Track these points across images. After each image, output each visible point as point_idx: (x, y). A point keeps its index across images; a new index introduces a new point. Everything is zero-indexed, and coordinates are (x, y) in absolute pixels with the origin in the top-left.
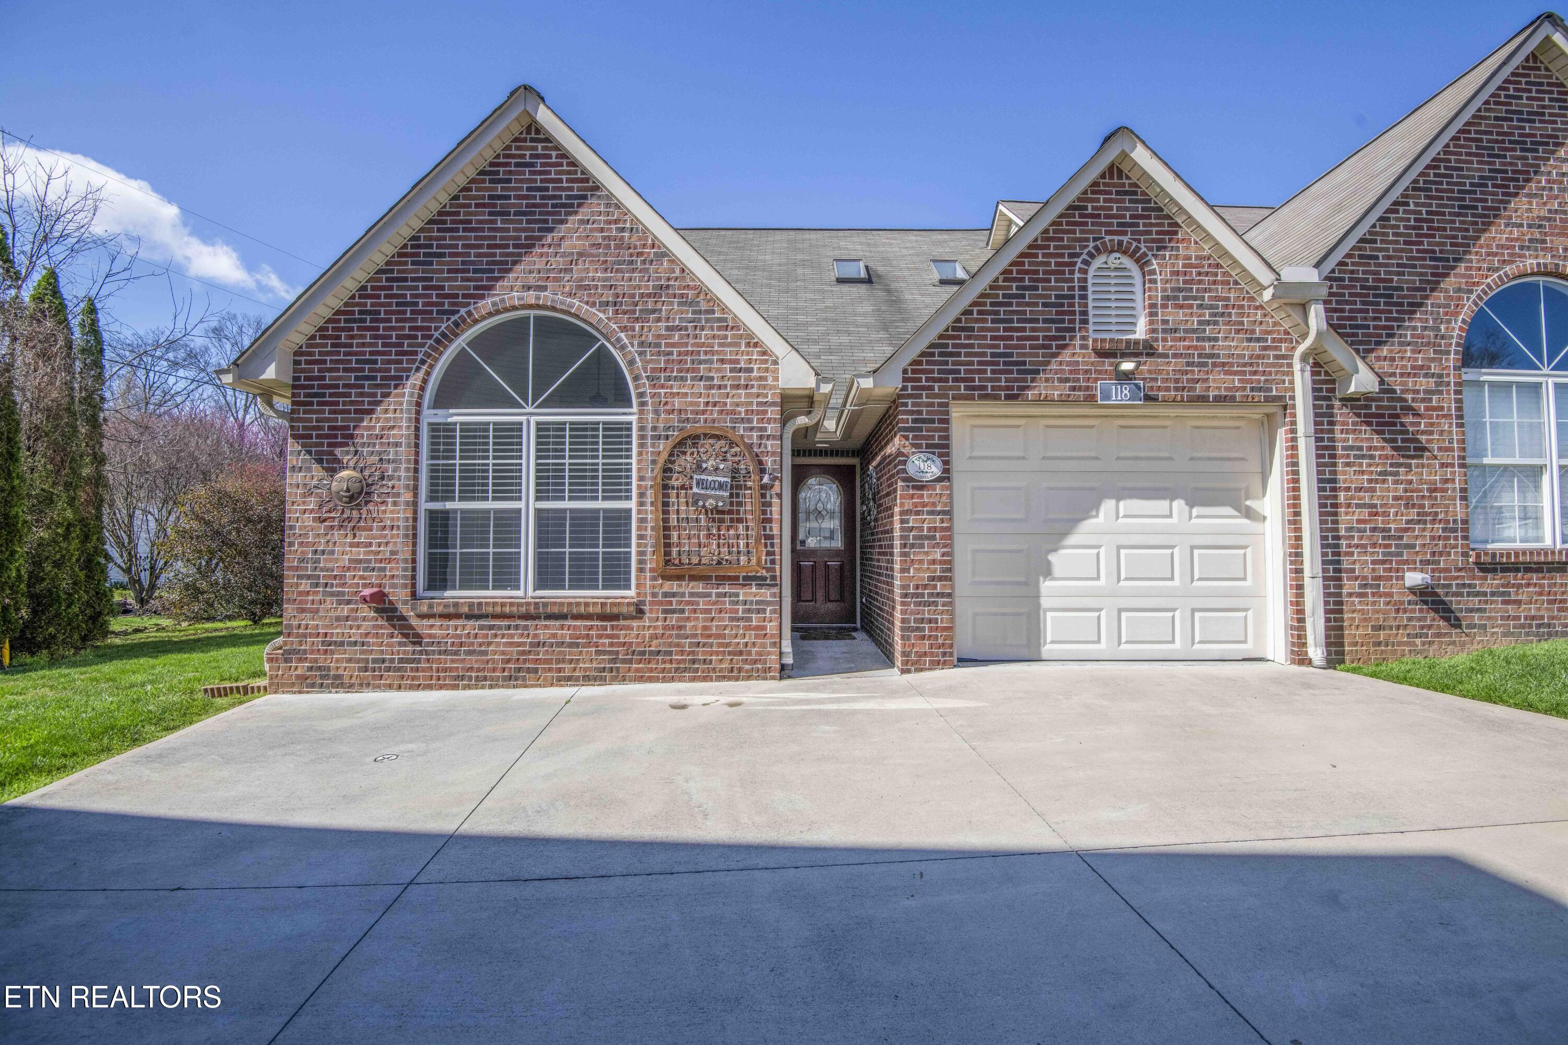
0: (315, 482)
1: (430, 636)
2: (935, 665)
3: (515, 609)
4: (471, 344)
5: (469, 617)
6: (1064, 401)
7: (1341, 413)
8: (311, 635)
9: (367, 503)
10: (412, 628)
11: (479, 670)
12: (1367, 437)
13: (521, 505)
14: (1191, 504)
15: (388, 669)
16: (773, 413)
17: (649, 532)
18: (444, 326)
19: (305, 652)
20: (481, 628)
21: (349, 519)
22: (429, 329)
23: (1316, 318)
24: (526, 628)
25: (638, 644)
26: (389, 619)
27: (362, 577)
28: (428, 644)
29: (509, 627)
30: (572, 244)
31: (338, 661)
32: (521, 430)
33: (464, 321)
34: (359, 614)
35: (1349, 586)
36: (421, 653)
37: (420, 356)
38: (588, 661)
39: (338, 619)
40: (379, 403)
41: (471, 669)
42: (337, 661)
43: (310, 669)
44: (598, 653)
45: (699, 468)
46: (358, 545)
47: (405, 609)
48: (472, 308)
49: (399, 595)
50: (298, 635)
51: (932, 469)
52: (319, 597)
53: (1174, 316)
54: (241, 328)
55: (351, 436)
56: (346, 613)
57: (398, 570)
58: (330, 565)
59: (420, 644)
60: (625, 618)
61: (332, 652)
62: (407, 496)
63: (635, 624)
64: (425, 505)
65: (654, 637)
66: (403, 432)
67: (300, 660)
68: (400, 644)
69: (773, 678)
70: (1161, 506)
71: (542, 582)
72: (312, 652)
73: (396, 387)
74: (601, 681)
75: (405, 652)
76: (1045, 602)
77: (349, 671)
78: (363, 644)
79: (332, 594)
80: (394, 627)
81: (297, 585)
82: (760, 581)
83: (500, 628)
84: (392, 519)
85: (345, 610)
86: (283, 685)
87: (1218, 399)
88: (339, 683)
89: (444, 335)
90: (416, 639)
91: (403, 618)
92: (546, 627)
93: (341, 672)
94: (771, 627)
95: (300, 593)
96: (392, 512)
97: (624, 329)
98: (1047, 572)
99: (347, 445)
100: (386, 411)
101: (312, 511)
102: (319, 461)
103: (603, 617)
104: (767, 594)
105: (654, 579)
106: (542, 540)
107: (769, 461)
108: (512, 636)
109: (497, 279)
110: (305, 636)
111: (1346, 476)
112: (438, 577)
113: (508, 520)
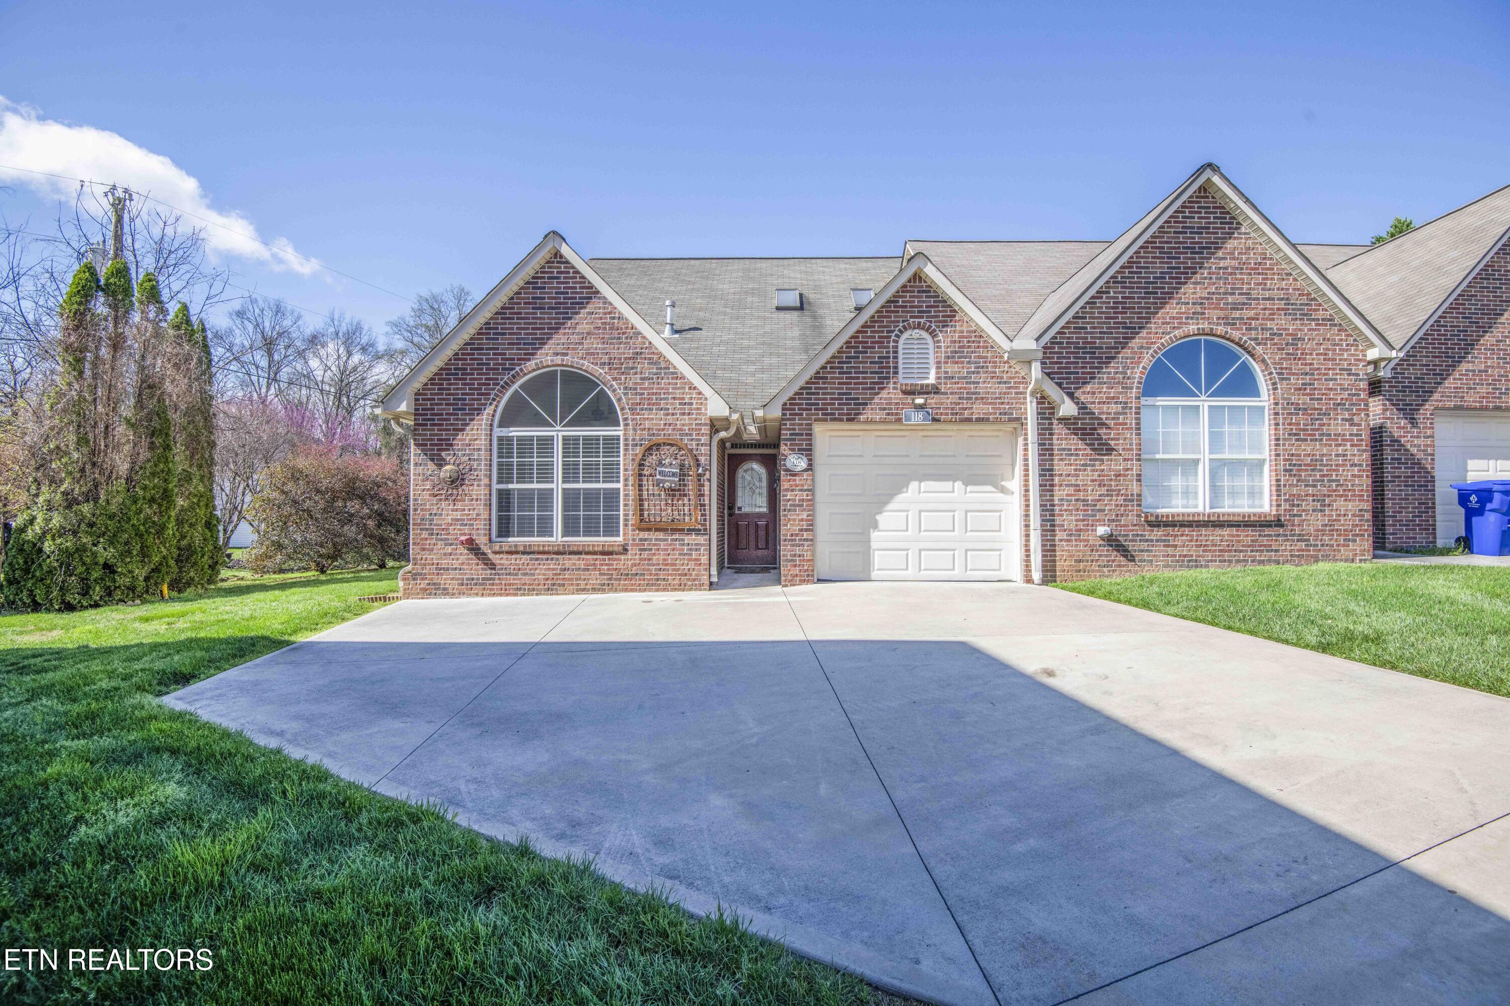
0: (430, 472)
1: (501, 564)
2: (803, 582)
3: (551, 548)
4: (521, 387)
5: (524, 553)
6: (883, 422)
7: (1058, 428)
8: (429, 564)
9: (462, 485)
10: (489, 559)
11: (530, 585)
12: (1075, 442)
13: (553, 486)
14: (966, 484)
15: (476, 584)
16: (705, 430)
17: (631, 502)
18: (506, 377)
19: (425, 574)
20: (531, 559)
21: (451, 495)
22: (497, 379)
23: (1036, 370)
24: (557, 559)
25: (624, 569)
26: (476, 554)
27: (459, 530)
28: (499, 569)
29: (547, 559)
30: (584, 327)
31: (445, 579)
32: (553, 440)
33: (518, 374)
34: (458, 552)
35: (1060, 535)
36: (495, 574)
37: (492, 396)
38: (595, 579)
39: (445, 554)
40: (467, 425)
41: (525, 584)
42: (445, 580)
43: (429, 584)
44: (601, 574)
45: (660, 464)
46: (457, 510)
47: (485, 549)
48: (523, 366)
49: (481, 540)
50: (421, 564)
51: (802, 464)
52: (434, 541)
53: (951, 368)
55: (451, 445)
56: (450, 551)
57: (481, 525)
58: (440, 522)
59: (494, 569)
60: (617, 554)
61: (442, 574)
62: (485, 481)
63: (622, 557)
64: (496, 486)
65: (633, 565)
66: (482, 442)
67: (422, 579)
68: (482, 569)
69: (705, 590)
70: (947, 485)
71: (567, 532)
72: (430, 574)
73: (478, 415)
74: (603, 591)
75: (485, 574)
76: (874, 545)
77: (452, 585)
78: (460, 569)
79: (441, 540)
80: (479, 559)
81: (420, 534)
82: (697, 531)
83: (542, 559)
84: (477, 495)
85: (449, 549)
86: (412, 594)
87: (979, 420)
88: (446, 592)
89: (506, 383)
90: (492, 566)
91: (484, 554)
92: (570, 559)
93: (447, 586)
94: (704, 559)
95: (422, 539)
96: (477, 490)
97: (615, 379)
98: (875, 526)
99: (448, 450)
100: (472, 430)
101: (428, 490)
102: (432, 460)
103: (603, 553)
104: (702, 539)
105: (633, 530)
106: (566, 508)
107: (702, 459)
108: (549, 564)
109: (538, 349)
110: (425, 565)
111: (1060, 467)
112: (504, 530)
113: (546, 495)
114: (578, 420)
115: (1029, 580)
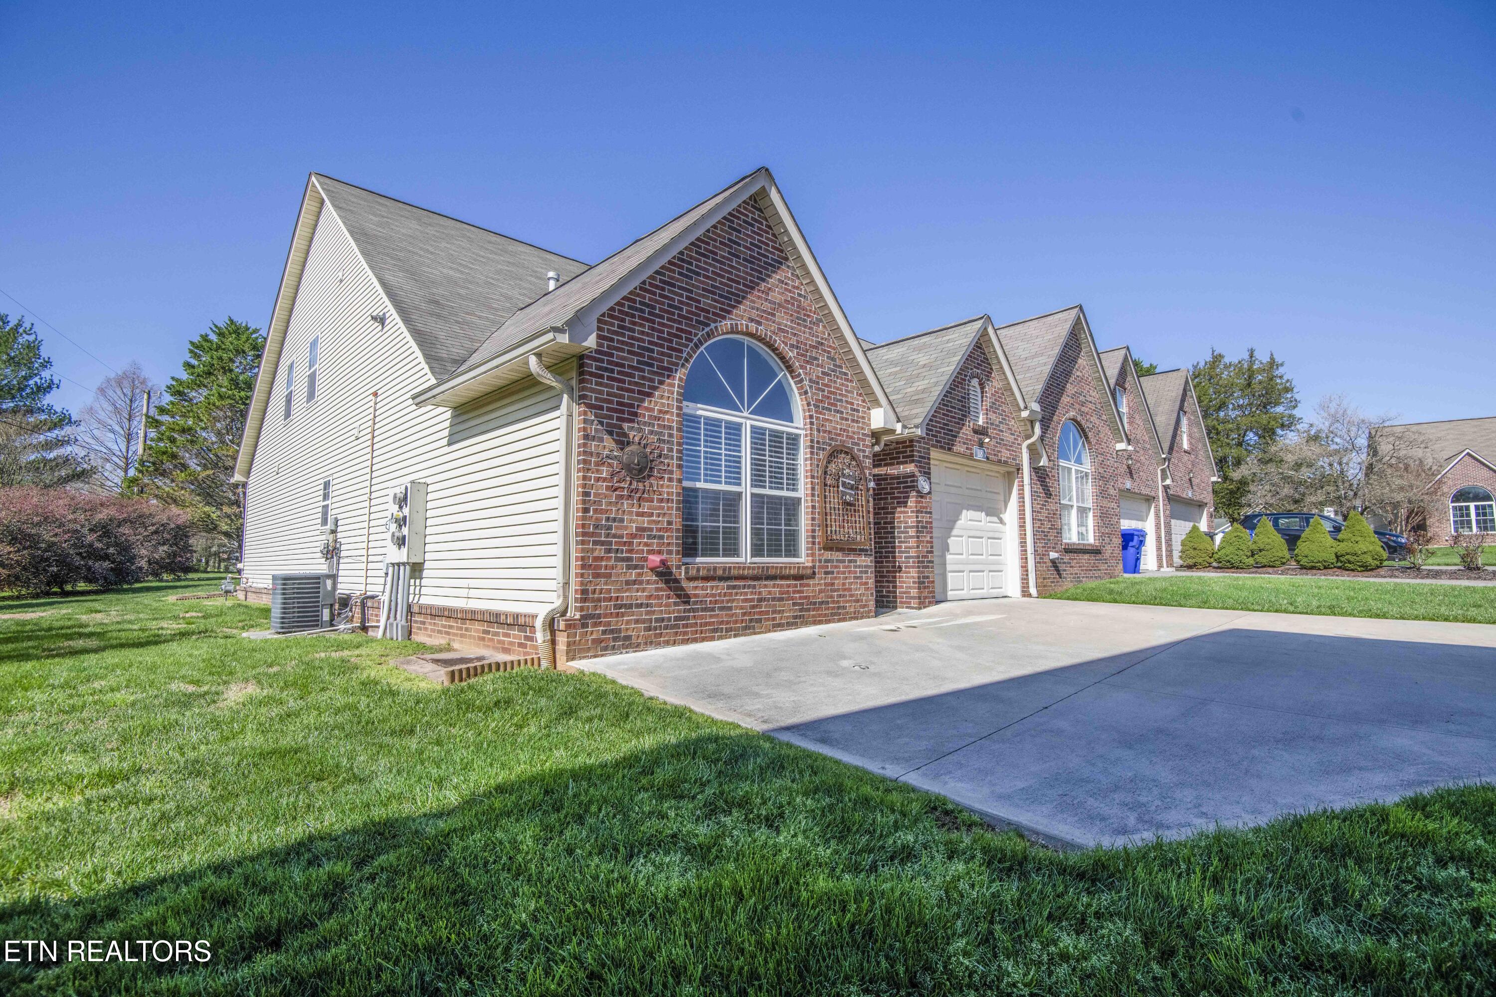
0: (606, 452)
1: (696, 596)
2: (930, 604)
3: (746, 572)
4: (706, 351)
5: (721, 579)
6: (962, 454)
8: (605, 600)
9: (649, 476)
10: (682, 589)
11: (728, 623)
12: (1039, 487)
13: (741, 489)
14: (987, 515)
15: (666, 627)
16: (868, 441)
17: (817, 516)
18: (700, 334)
19: (599, 616)
20: (729, 587)
21: (637, 490)
22: (690, 333)
23: (1037, 428)
24: (754, 587)
25: (813, 597)
26: (667, 582)
27: (646, 544)
28: (696, 603)
29: (744, 586)
31: (628, 622)
32: (740, 430)
33: (713, 333)
34: (644, 578)
35: (1037, 558)
36: (689, 611)
37: (684, 355)
38: (788, 610)
39: (628, 583)
40: (655, 388)
41: (722, 623)
42: (627, 624)
43: (604, 632)
44: (794, 604)
45: (842, 474)
46: (642, 514)
47: (677, 573)
48: (718, 324)
49: (673, 561)
50: (593, 600)
51: (925, 487)
52: (612, 562)
53: (992, 415)
55: (636, 414)
56: (633, 577)
57: (672, 538)
58: (619, 532)
59: (688, 603)
60: (807, 578)
61: (623, 615)
63: (811, 582)
64: (683, 484)
65: (821, 591)
66: (674, 418)
67: (595, 625)
68: (675, 604)
69: (872, 617)
70: (979, 515)
71: (757, 551)
72: (606, 616)
73: (669, 377)
75: (679, 611)
76: (949, 568)
77: (636, 631)
78: (647, 605)
79: (623, 560)
80: (670, 588)
81: (593, 550)
83: (739, 587)
84: (668, 493)
85: (633, 575)
86: (580, 651)
87: (1004, 462)
88: (627, 644)
89: (699, 340)
90: (684, 598)
91: (677, 581)
92: (766, 586)
93: (630, 633)
94: (869, 582)
95: (596, 559)
96: (668, 487)
97: (802, 367)
98: (948, 549)
99: (632, 421)
100: (662, 397)
101: (605, 480)
102: (610, 433)
104: (866, 560)
105: (820, 550)
106: (756, 518)
107: (867, 473)
108: (746, 593)
109: (734, 307)
110: (599, 600)
112: (689, 550)
113: (733, 500)
114: (760, 411)
115: (1026, 593)
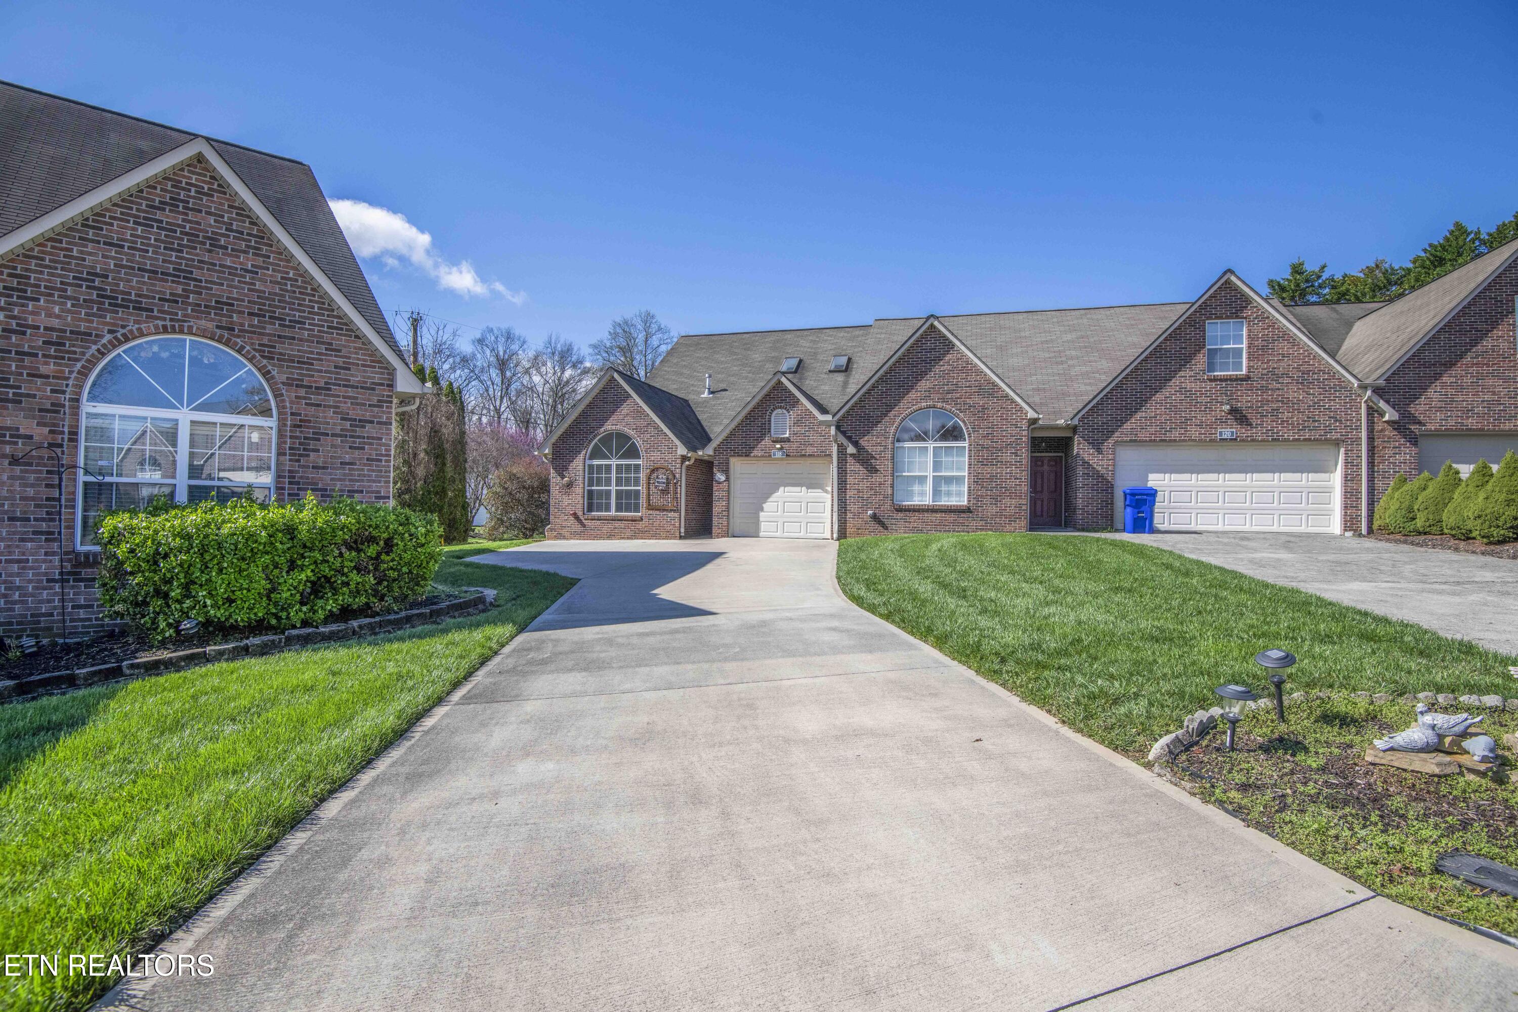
0: (558, 481)
1: (588, 525)
2: (722, 536)
3: (609, 518)
4: (599, 441)
5: (598, 520)
6: (762, 456)
7: (849, 459)
8: (558, 524)
9: (572, 487)
10: (583, 523)
11: (600, 535)
12: (858, 467)
13: (612, 488)
14: (808, 488)
15: (577, 534)
16: (679, 461)
17: (645, 496)
18: (591, 436)
19: (556, 529)
20: (601, 523)
21: (567, 492)
22: (587, 437)
23: (833, 430)
24: (612, 523)
25: (641, 528)
26: (577, 520)
27: (570, 509)
28: (587, 527)
29: (608, 523)
30: (625, 411)
32: (612, 466)
33: (596, 435)
35: (849, 515)
36: (585, 530)
37: (585, 445)
38: (628, 533)
39: (564, 520)
40: (574, 459)
41: (598, 534)
42: (564, 532)
43: (557, 534)
44: (631, 531)
45: (657, 477)
46: (569, 499)
47: (581, 518)
48: (598, 431)
49: (580, 513)
50: (554, 525)
51: (723, 478)
52: (560, 514)
53: (796, 429)
54: (497, 338)
55: (568, 468)
56: (566, 518)
57: (580, 506)
58: (562, 505)
60: (638, 521)
61: (563, 529)
62: (582, 486)
63: (641, 523)
64: (587, 488)
65: (646, 526)
66: (581, 467)
67: (555, 531)
68: (580, 527)
69: (677, 539)
70: (798, 489)
71: (617, 511)
72: (558, 529)
73: (579, 454)
74: (632, 539)
75: (581, 530)
76: (761, 519)
77: (568, 534)
78: (571, 527)
79: (563, 513)
80: (579, 522)
81: (554, 511)
82: (674, 511)
83: (606, 523)
84: (578, 492)
86: (551, 538)
87: (810, 456)
88: (564, 538)
89: (591, 439)
90: (584, 526)
91: (581, 520)
93: (565, 535)
94: (677, 524)
95: (555, 513)
96: (578, 490)
97: (638, 437)
98: (762, 510)
99: (566, 471)
100: (576, 461)
101: (557, 489)
102: (559, 475)
103: (632, 521)
104: (676, 515)
105: (646, 510)
106: (617, 498)
107: (677, 476)
108: (609, 526)
109: (605, 423)
110: (556, 524)
111: (850, 480)
112: (590, 509)
113: (608, 493)
114: (623, 457)
115: (832, 538)
